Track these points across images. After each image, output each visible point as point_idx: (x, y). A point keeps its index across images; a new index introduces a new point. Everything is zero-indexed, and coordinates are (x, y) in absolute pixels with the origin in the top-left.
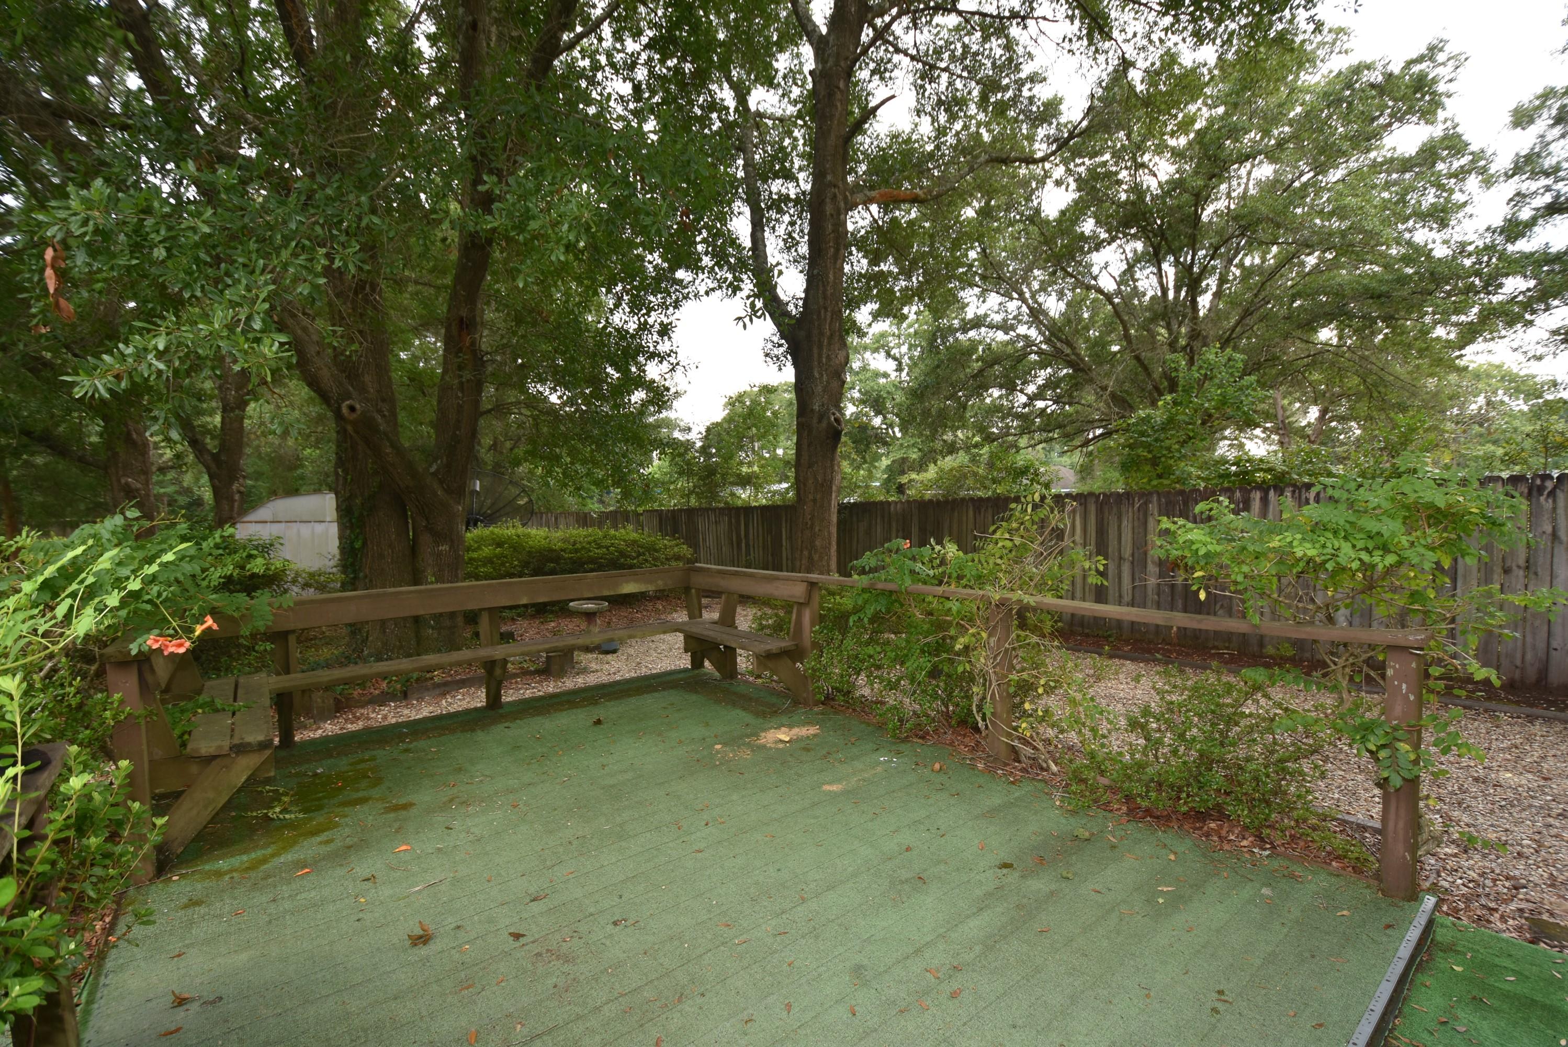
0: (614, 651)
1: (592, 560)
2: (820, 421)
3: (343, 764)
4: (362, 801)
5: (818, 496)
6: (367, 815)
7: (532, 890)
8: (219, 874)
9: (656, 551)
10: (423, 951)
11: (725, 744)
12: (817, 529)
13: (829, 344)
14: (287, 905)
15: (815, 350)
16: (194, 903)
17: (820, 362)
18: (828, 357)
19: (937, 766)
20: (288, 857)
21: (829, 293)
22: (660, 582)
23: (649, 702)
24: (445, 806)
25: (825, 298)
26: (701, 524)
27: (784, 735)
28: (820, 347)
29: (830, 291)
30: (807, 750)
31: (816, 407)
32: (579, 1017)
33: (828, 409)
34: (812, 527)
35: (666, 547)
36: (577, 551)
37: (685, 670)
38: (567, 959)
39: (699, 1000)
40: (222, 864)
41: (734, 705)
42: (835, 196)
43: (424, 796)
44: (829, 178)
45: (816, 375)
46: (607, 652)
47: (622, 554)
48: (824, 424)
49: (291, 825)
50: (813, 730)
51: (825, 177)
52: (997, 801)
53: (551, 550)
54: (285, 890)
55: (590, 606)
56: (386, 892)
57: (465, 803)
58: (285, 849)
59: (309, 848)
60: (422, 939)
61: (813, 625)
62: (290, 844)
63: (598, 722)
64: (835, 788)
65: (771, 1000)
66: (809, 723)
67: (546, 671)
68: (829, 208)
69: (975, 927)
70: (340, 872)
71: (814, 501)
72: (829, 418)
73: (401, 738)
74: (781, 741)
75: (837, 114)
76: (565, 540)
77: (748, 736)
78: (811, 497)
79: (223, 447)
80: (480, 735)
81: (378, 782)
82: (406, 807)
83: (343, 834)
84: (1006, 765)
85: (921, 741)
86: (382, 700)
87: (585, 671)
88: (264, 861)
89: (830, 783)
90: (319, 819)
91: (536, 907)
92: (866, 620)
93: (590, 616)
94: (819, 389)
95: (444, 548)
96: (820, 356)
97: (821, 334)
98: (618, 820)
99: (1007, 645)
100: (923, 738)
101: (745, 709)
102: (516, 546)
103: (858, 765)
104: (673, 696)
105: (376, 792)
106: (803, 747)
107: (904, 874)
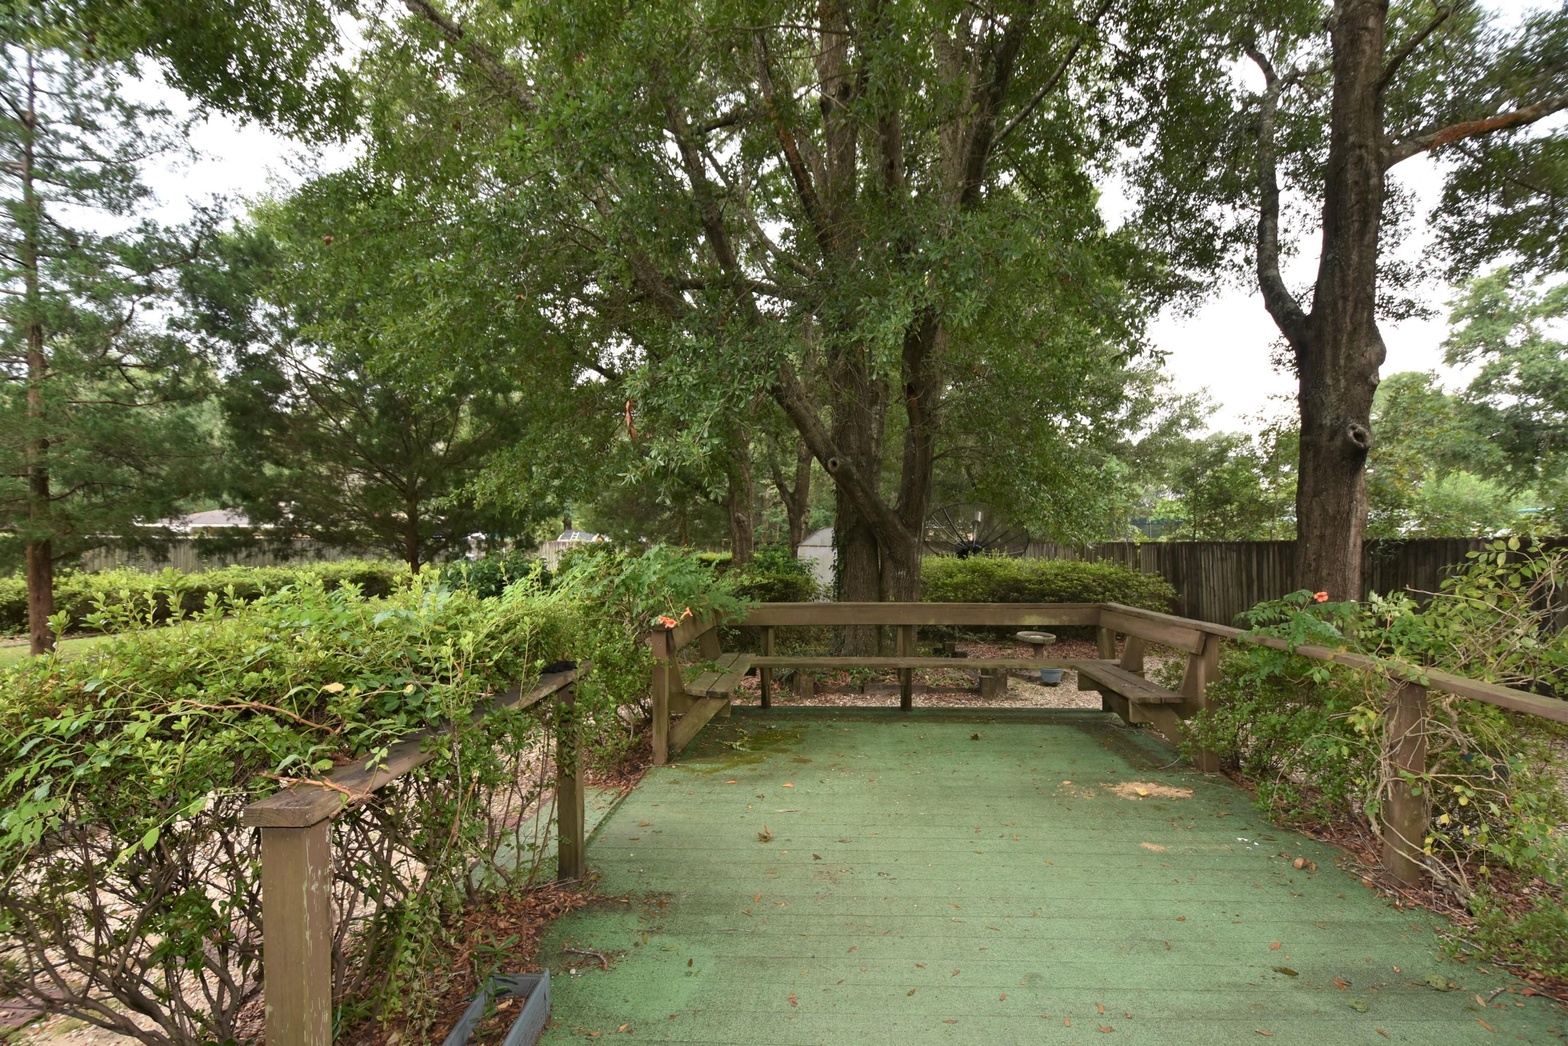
0: (1054, 685)
1: (1053, 593)
2: (1332, 438)
3: (788, 726)
4: (784, 751)
5: (1328, 532)
6: (782, 760)
7: (844, 836)
8: (693, 771)
9: (1128, 587)
10: (763, 845)
11: (1074, 782)
12: (1324, 573)
13: (1351, 340)
14: (714, 797)
15: (1328, 352)
16: (675, 782)
17: (1335, 364)
18: (1349, 358)
19: (1299, 862)
20: (729, 772)
21: (1350, 279)
22: (1065, 618)
23: (1036, 732)
24: (827, 768)
25: (1344, 284)
26: (1205, 560)
27: (1142, 790)
28: (1336, 345)
29: (1351, 275)
30: (1158, 808)
31: (1327, 421)
32: (820, 915)
33: (1345, 423)
34: (1317, 570)
35: (1141, 584)
36: (1041, 582)
37: (1097, 711)
38: (835, 882)
39: (897, 939)
40: (697, 766)
41: (1117, 751)
42: (1361, 158)
43: (819, 758)
44: (1351, 139)
45: (1329, 381)
46: (1047, 685)
47: (1086, 588)
48: (1338, 442)
49: (740, 755)
50: (1183, 793)
51: (1346, 139)
52: (1352, 915)
53: (1016, 581)
54: (718, 789)
55: (1038, 637)
56: (765, 807)
57: (842, 770)
58: (730, 767)
59: (743, 770)
60: (765, 838)
61: (1208, 680)
62: (736, 764)
63: (975, 738)
64: (1154, 848)
65: (946, 962)
66: (1186, 787)
67: (976, 692)
68: (1351, 175)
69: (1185, 999)
70: (749, 788)
71: (1322, 537)
72: (1345, 434)
73: (831, 717)
74: (1137, 794)
75: (1364, 61)
76: (1034, 571)
77: (1106, 781)
78: (1317, 532)
79: (797, 489)
80: (883, 728)
81: (801, 741)
82: (805, 761)
83: (761, 768)
84: (1403, 886)
85: (1313, 836)
86: (846, 690)
87: (1015, 698)
88: (717, 770)
89: (1151, 842)
90: (757, 755)
91: (839, 846)
92: (1258, 682)
93: (1037, 647)
94: (1333, 398)
95: (902, 573)
96: (1335, 357)
97: (1338, 330)
98: (935, 811)
99: (1408, 733)
100: (1318, 833)
101: (1125, 757)
102: (987, 575)
103: (1204, 836)
104: (1062, 732)
105: (794, 748)
106: (1158, 805)
107: (1154, 935)
